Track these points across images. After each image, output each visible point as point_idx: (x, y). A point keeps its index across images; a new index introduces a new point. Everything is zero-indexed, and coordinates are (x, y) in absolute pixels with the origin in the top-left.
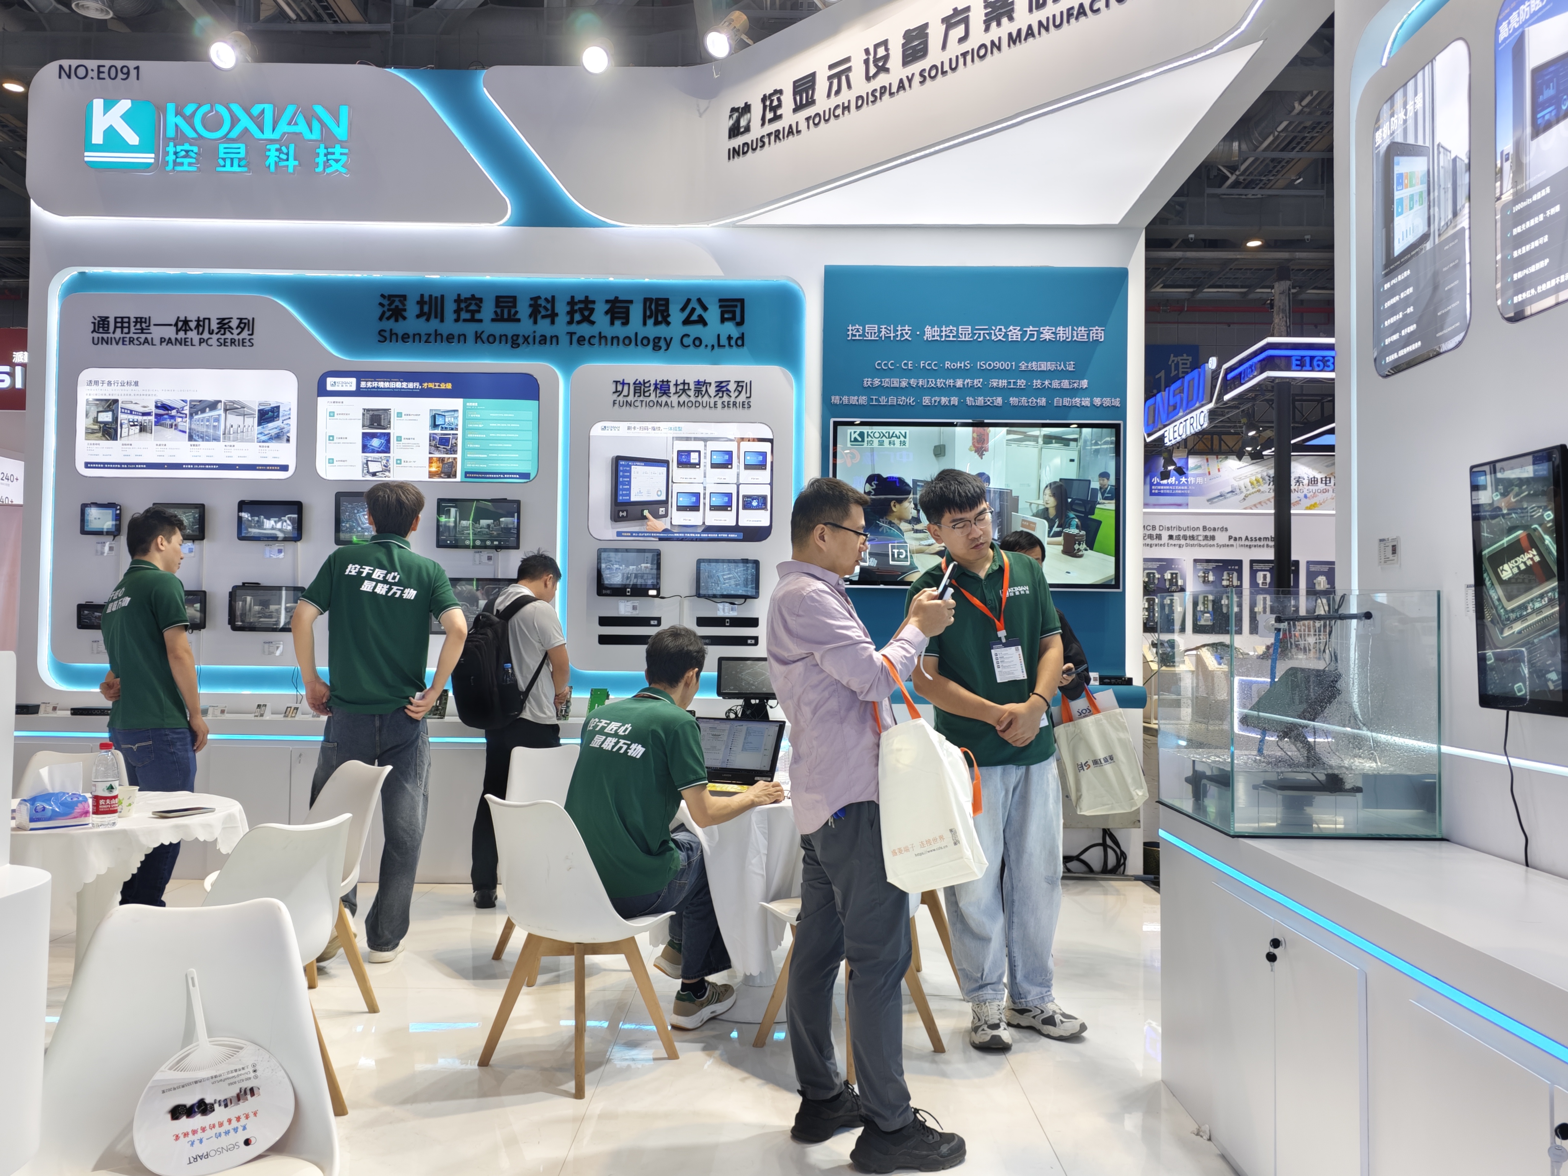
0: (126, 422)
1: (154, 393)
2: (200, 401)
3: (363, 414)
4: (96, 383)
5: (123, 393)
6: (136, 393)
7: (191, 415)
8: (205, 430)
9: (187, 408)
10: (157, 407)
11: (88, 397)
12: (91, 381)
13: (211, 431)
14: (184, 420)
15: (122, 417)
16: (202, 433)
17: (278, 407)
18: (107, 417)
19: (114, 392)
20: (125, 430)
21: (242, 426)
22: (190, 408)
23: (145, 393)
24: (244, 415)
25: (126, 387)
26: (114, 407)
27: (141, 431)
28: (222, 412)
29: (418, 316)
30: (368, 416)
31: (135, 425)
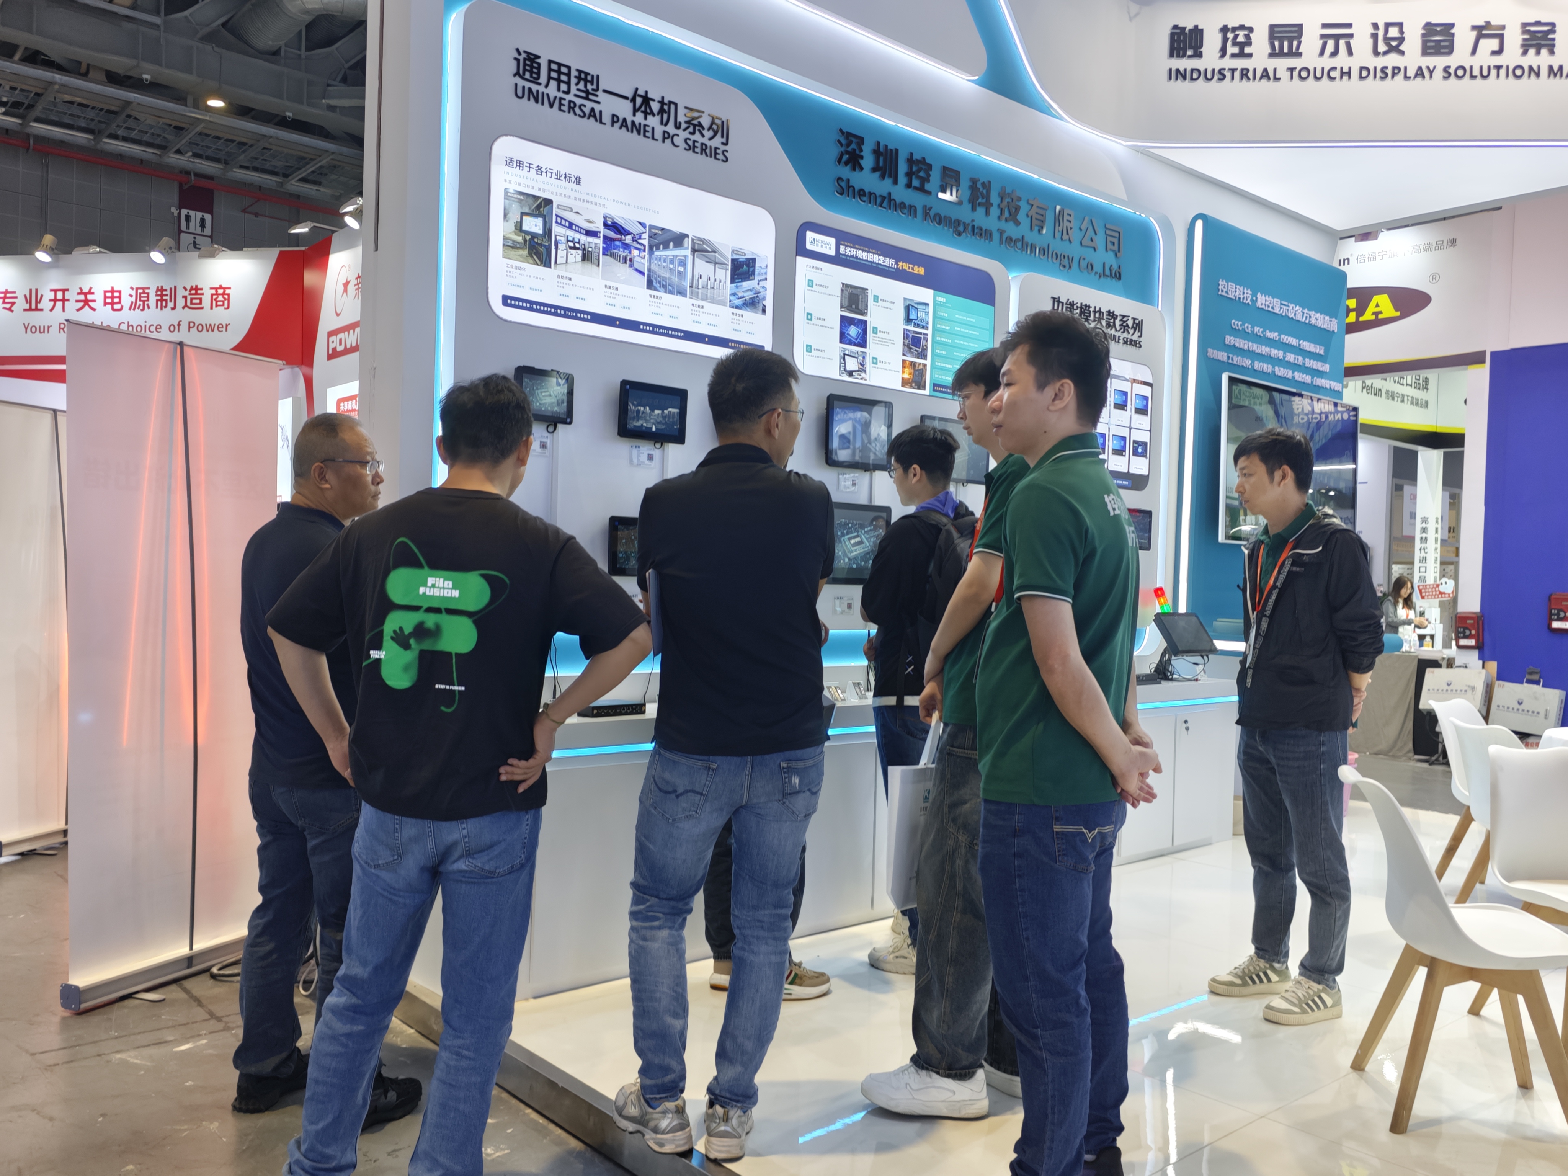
0: (563, 240)
1: (602, 202)
2: (663, 229)
3: (842, 290)
4: (520, 164)
5: (559, 191)
6: (578, 196)
7: (651, 248)
8: (667, 275)
9: (646, 236)
10: (606, 225)
11: (507, 185)
12: (511, 159)
13: (675, 279)
14: (643, 254)
15: (557, 230)
16: (665, 279)
17: (754, 260)
18: (534, 225)
19: (546, 187)
20: (562, 253)
21: (712, 280)
22: (650, 237)
23: (590, 199)
24: (716, 263)
25: (563, 183)
26: (545, 210)
27: (584, 259)
28: (688, 252)
29: (874, 170)
30: (846, 293)
31: (574, 248)
